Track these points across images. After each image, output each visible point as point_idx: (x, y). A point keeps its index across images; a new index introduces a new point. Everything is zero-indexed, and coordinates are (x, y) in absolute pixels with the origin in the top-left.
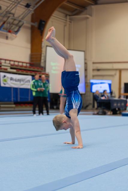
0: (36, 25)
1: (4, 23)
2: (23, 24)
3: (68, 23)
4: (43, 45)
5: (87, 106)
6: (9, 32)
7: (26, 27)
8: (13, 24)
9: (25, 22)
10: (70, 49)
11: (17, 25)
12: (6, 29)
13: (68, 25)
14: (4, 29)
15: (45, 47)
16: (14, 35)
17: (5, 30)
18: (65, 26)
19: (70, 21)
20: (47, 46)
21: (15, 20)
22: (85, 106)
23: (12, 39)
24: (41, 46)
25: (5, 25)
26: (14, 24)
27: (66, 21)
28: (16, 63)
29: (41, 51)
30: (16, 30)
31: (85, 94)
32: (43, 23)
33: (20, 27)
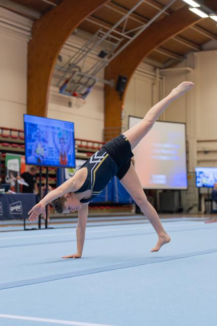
0: (112, 83)
1: (67, 82)
2: (94, 82)
3: (158, 79)
4: (123, 114)
5: (190, 209)
6: (74, 95)
7: (98, 88)
8: (79, 82)
9: (97, 79)
10: (161, 120)
11: (85, 84)
12: (70, 91)
13: (158, 83)
14: (66, 91)
15: (127, 117)
16: (81, 100)
17: (68, 93)
18: (153, 84)
19: (161, 76)
20: (130, 116)
21: (82, 76)
22: (187, 208)
23: (78, 106)
24: (121, 116)
25: (68, 86)
26: (81, 84)
27: (155, 76)
28: (84, 144)
29: (121, 124)
30: (83, 92)
31: (186, 190)
32: (124, 81)
33: (90, 87)
